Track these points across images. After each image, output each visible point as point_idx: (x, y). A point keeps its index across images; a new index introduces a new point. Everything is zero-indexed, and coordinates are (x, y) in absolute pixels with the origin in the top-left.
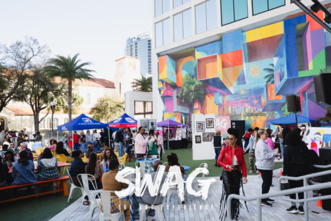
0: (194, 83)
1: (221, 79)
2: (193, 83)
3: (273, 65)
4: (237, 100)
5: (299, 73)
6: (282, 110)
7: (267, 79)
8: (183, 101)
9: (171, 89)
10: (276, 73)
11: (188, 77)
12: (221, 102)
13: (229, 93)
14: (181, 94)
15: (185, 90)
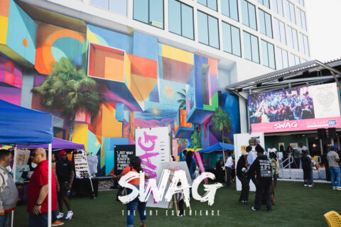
0: (80, 78)
1: (129, 86)
2: (78, 78)
3: (185, 91)
4: (147, 120)
5: (204, 105)
6: (192, 138)
7: (180, 104)
8: (49, 103)
10: (188, 100)
12: (127, 119)
13: (139, 109)
14: (47, 90)
15: (58, 84)
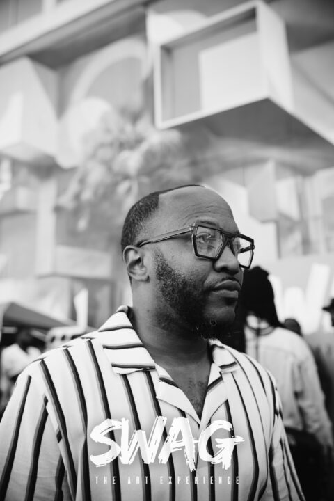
0: (139, 141)
2: (136, 143)
9: (33, 180)
11: (115, 122)
15: (97, 175)
